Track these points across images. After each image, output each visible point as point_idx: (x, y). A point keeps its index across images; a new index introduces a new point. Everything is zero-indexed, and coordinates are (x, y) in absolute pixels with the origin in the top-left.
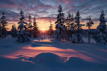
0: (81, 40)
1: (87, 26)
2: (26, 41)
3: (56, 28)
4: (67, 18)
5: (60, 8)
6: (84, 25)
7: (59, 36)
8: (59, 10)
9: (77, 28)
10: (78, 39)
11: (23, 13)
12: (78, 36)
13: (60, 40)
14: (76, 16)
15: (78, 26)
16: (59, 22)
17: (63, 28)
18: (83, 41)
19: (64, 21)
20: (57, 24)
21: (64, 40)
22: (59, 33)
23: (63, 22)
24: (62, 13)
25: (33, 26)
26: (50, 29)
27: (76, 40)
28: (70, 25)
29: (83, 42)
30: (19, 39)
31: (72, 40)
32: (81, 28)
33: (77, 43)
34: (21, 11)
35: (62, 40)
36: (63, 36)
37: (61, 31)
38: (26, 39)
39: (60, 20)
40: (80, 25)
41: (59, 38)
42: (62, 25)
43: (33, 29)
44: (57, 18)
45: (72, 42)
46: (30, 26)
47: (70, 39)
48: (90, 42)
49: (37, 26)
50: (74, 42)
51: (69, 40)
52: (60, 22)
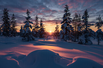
0: (89, 42)
1: (96, 27)
2: (30, 40)
3: (61, 28)
4: (74, 18)
5: (66, 8)
6: (93, 25)
7: (65, 36)
8: (65, 10)
9: (84, 28)
10: (86, 40)
11: (30, 13)
12: (86, 37)
13: (66, 41)
14: (84, 15)
15: (86, 25)
16: (65, 21)
17: (69, 28)
18: (91, 42)
19: (71, 21)
20: (63, 24)
21: (70, 41)
22: (64, 33)
23: (69, 22)
24: (69, 13)
25: (40, 27)
26: (56, 30)
27: (84, 41)
28: (77, 25)
29: (92, 44)
30: (24, 38)
31: (79, 41)
32: (89, 28)
33: (85, 44)
34: (28, 11)
35: (68, 41)
36: (69, 37)
37: (67, 31)
38: (31, 38)
39: (66, 20)
40: (89, 24)
41: (65, 38)
42: (68, 25)
43: (40, 29)
44: (63, 17)
45: (79, 43)
46: (37, 27)
47: (77, 40)
48: (100, 44)
49: (44, 27)
50: (81, 43)
51: (75, 41)
52: (67, 22)
